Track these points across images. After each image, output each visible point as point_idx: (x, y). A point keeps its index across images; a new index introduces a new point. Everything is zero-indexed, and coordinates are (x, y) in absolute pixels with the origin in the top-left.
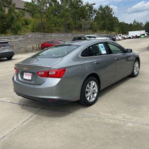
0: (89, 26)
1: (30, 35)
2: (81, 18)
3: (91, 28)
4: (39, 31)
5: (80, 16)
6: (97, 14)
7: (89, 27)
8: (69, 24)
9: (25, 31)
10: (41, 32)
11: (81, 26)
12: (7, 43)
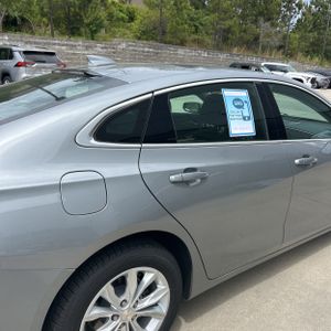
0: (276, 41)
1: (124, 45)
2: (261, 19)
3: (280, 47)
4: (153, 39)
5: (261, 14)
6: (304, 14)
7: (278, 44)
8: (228, 31)
9: (124, 34)
10: (156, 40)
11: (257, 39)
12: (53, 54)
